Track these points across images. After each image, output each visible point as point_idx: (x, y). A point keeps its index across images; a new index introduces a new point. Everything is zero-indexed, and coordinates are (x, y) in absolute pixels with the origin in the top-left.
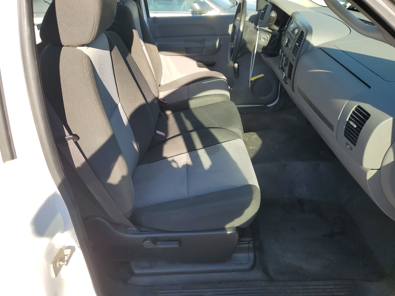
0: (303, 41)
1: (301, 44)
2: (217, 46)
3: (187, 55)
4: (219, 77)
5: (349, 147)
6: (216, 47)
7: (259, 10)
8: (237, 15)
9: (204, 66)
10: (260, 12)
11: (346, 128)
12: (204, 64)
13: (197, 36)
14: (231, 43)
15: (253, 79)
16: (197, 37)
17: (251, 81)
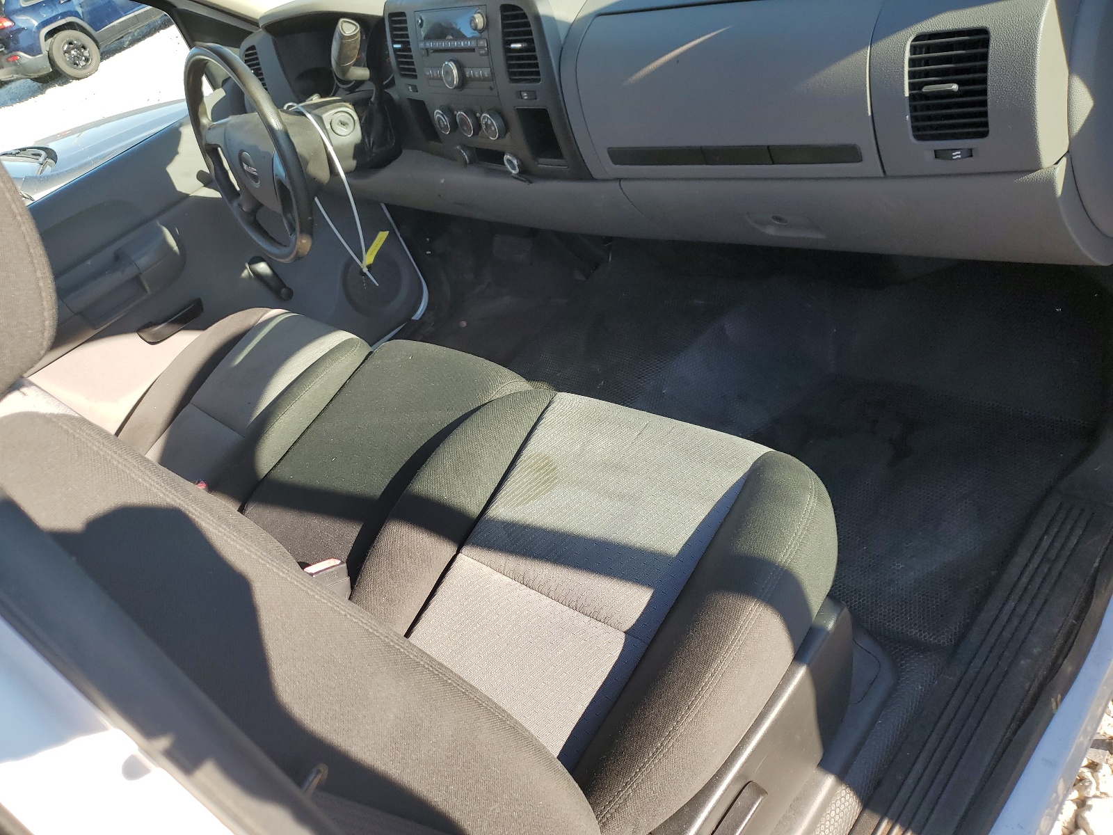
0: (533, 28)
1: (535, 36)
2: (176, 248)
3: (93, 333)
4: (259, 322)
5: (959, 156)
6: (175, 252)
7: (220, 81)
8: (199, 114)
9: (176, 327)
10: (228, 85)
11: (912, 117)
12: (173, 322)
13: (88, 256)
14: (235, 204)
15: (369, 258)
16: (89, 263)
17: (369, 267)
